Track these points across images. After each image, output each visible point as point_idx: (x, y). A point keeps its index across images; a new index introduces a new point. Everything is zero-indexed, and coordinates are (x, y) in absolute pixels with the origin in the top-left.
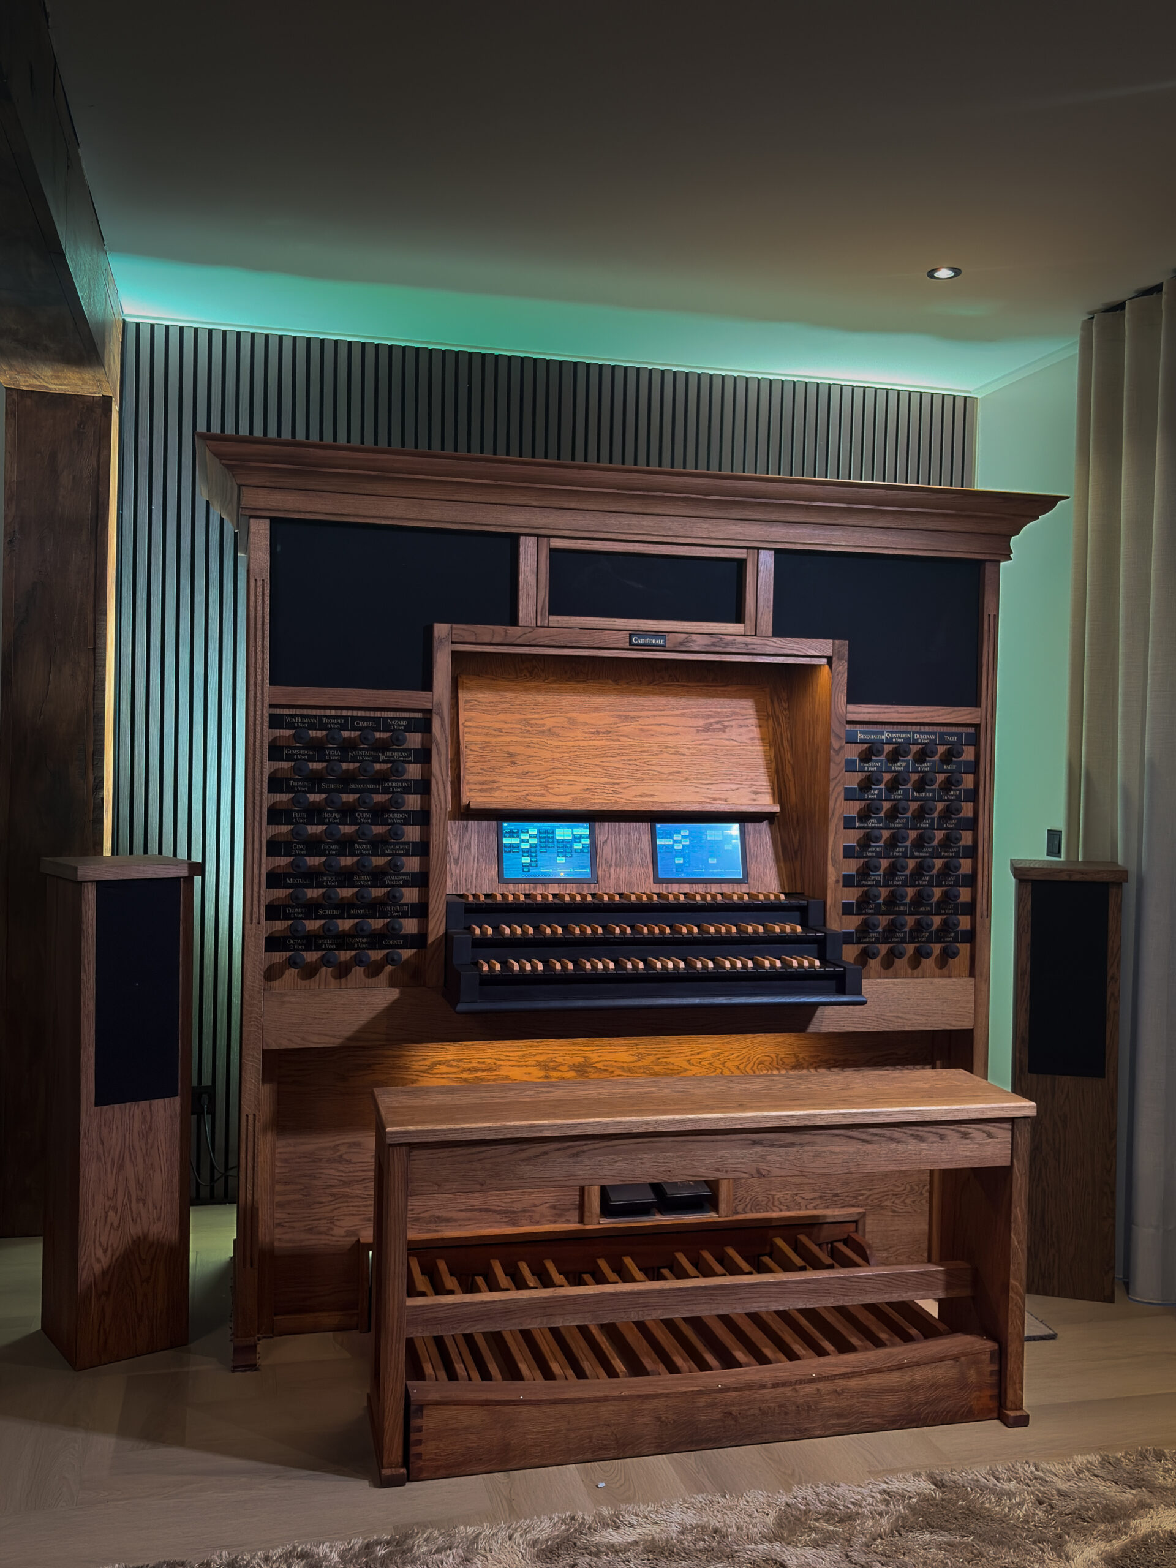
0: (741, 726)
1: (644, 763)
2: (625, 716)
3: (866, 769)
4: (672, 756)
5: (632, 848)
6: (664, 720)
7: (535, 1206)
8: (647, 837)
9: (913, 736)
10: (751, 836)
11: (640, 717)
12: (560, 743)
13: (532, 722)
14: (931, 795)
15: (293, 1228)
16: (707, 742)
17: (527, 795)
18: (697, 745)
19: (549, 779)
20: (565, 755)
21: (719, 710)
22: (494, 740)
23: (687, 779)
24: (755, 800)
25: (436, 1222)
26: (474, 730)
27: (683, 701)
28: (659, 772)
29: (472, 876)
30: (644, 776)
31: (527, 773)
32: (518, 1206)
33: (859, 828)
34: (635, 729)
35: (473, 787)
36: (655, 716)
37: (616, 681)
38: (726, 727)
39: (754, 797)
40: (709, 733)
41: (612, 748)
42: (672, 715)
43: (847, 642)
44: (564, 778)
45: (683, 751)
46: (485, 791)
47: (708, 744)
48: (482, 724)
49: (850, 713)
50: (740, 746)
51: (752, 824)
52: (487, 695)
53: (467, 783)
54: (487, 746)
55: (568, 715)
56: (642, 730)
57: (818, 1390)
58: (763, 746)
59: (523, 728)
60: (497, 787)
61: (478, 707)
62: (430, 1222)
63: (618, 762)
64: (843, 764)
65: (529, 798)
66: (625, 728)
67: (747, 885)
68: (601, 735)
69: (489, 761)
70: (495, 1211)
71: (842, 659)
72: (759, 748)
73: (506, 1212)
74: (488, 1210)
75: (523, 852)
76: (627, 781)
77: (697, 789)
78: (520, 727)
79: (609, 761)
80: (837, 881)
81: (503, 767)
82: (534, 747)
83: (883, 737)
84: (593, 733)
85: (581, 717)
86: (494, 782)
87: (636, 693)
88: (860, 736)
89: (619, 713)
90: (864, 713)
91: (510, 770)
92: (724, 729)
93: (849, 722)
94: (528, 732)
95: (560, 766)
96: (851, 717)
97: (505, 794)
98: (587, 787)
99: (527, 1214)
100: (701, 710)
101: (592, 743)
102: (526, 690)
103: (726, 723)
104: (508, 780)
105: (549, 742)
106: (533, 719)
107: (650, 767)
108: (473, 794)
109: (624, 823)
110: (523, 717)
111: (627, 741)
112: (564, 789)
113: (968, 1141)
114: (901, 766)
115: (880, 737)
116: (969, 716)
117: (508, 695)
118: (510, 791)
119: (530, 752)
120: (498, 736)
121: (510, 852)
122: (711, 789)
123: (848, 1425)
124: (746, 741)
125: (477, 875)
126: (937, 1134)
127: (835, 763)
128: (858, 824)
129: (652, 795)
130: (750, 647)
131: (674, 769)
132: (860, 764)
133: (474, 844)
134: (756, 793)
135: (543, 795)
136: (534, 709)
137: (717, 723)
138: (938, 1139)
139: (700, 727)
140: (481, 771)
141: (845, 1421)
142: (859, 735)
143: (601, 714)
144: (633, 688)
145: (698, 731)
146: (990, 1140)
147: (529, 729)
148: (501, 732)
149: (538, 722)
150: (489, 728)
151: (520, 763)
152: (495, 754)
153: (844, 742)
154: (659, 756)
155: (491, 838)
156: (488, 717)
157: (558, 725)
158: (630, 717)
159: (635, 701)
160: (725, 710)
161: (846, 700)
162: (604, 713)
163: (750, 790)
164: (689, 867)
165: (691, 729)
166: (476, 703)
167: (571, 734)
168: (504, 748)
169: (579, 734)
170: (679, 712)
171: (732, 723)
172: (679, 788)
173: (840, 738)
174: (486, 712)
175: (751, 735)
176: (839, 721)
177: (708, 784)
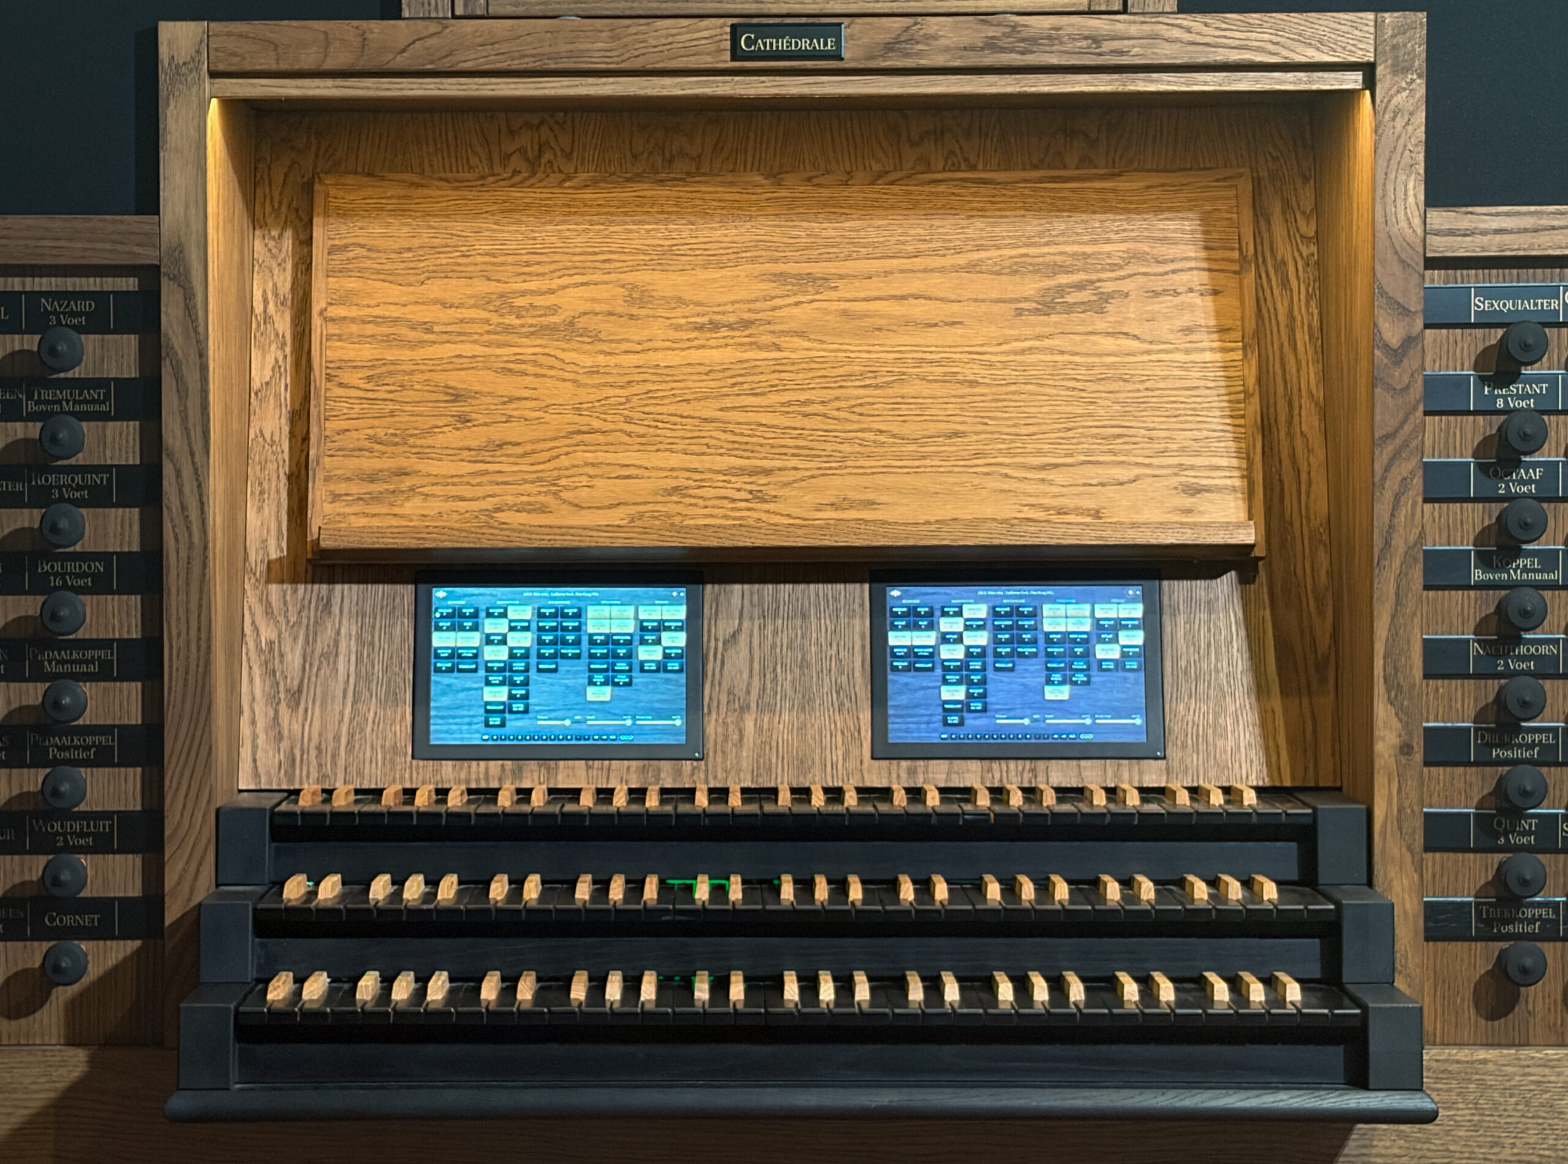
0: (1156, 294)
1: (850, 410)
2: (799, 276)
3: (1500, 404)
4: (938, 390)
5: (812, 657)
6: (915, 285)
8: (861, 625)
10: (1181, 619)
11: (841, 277)
12: (601, 359)
13: (520, 302)
16: (1047, 343)
17: (498, 510)
18: (1016, 353)
19: (565, 461)
20: (612, 392)
21: (1088, 249)
22: (406, 354)
23: (977, 455)
24: (1188, 511)
26: (354, 328)
27: (976, 228)
28: (894, 436)
29: (337, 738)
30: (846, 448)
31: (500, 446)
33: (1480, 586)
34: (826, 312)
35: (341, 488)
36: (887, 273)
37: (776, 177)
38: (1106, 298)
39: (1188, 502)
40: (1054, 318)
41: (752, 370)
42: (942, 270)
43: (1422, 16)
44: (610, 457)
45: (968, 373)
46: (376, 498)
47: (1051, 351)
48: (376, 312)
49: (1437, 233)
50: (1148, 352)
51: (1186, 584)
52: (392, 229)
53: (328, 479)
54: (390, 373)
55: (629, 278)
56: (845, 313)
58: (1224, 350)
59: (495, 319)
60: (412, 489)
61: (368, 264)
63: (770, 409)
64: (1418, 387)
65: (501, 516)
66: (796, 311)
67: (1162, 763)
68: (724, 332)
69: (392, 414)
71: (1406, 70)
72: (1208, 356)
75: (490, 670)
76: (794, 462)
77: (1009, 484)
78: (484, 315)
79: (743, 408)
80: (1406, 749)
81: (429, 432)
82: (524, 373)
83: (1554, 304)
84: (700, 328)
85: (663, 283)
86: (403, 473)
87: (833, 209)
88: (1478, 304)
89: (781, 267)
90: (1484, 233)
91: (452, 438)
92: (1100, 306)
93: (1432, 263)
94: (508, 329)
95: (596, 424)
96: (1441, 247)
97: (434, 507)
98: (674, 483)
100: (1032, 251)
101: (695, 356)
102: (509, 210)
103: (1109, 287)
104: (446, 468)
105: (569, 356)
106: (523, 293)
107: (867, 422)
108: (340, 507)
109: (789, 587)
110: (494, 287)
111: (798, 349)
112: (606, 489)
115: (1543, 303)
117: (458, 227)
118: (447, 499)
119: (508, 386)
120: (422, 343)
121: (450, 670)
122: (1051, 483)
124: (1171, 337)
125: (351, 735)
127: (1389, 387)
128: (1477, 575)
129: (870, 504)
130: (1107, 46)
131: (943, 426)
132: (1479, 392)
133: (347, 647)
134: (1195, 490)
135: (543, 509)
136: (528, 264)
137: (1080, 287)
139: (1026, 299)
140: (367, 444)
142: (1475, 301)
143: (724, 272)
144: (825, 193)
145: (1019, 312)
147: (512, 320)
148: (429, 331)
149: (539, 301)
150: (395, 321)
151: (482, 419)
152: (410, 395)
153: (1419, 323)
154: (897, 390)
155: (397, 631)
156: (394, 292)
157: (598, 308)
158: (812, 278)
159: (828, 229)
160: (1107, 248)
161: (1422, 197)
162: (737, 271)
163: (1174, 481)
164: (984, 710)
165: (997, 308)
166: (359, 251)
167: (635, 332)
168: (436, 377)
169: (657, 330)
170: (961, 260)
171: (1126, 286)
172: (952, 479)
173: (1404, 312)
174: (388, 276)
175: (1185, 320)
176: (1402, 262)
177: (1043, 467)
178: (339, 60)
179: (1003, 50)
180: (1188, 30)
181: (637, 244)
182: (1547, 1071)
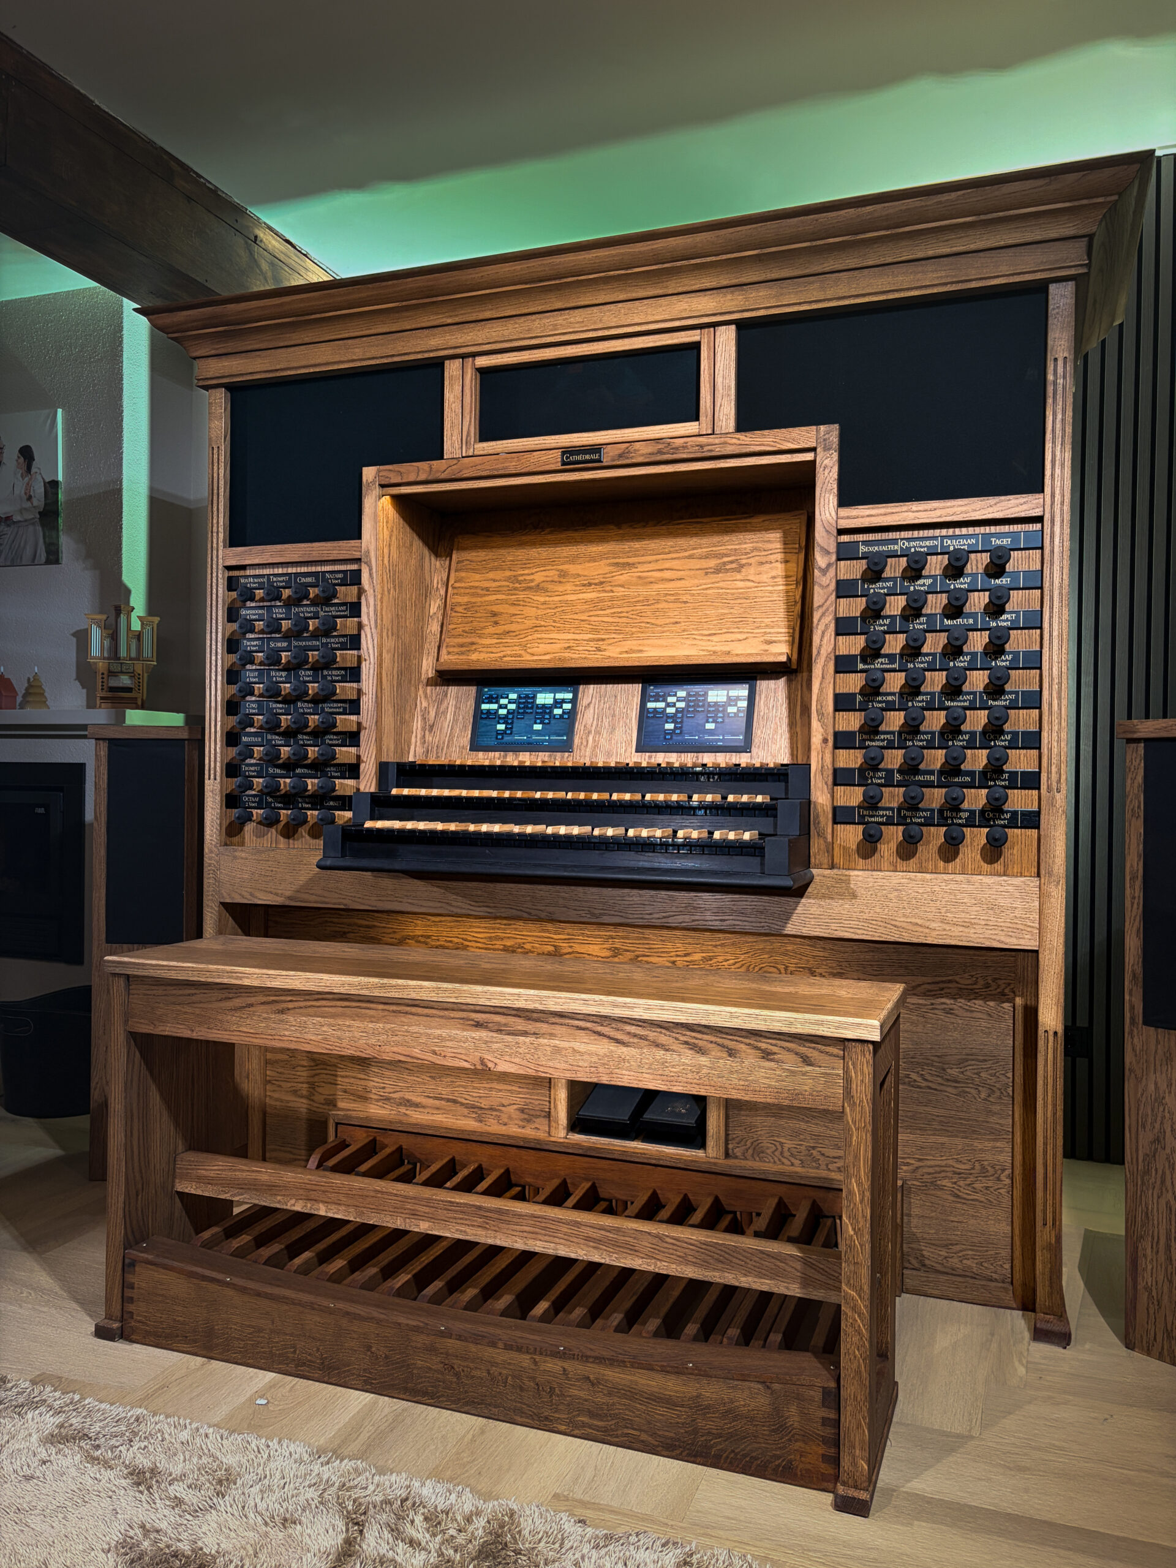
0: (762, 563)
1: (637, 614)
2: (624, 564)
3: (872, 591)
4: (671, 605)
5: (617, 713)
6: (667, 565)
7: (504, 1106)
8: (637, 700)
9: (942, 542)
10: (763, 696)
11: (639, 563)
12: (547, 599)
13: (520, 578)
14: (971, 621)
15: (280, 1086)
16: (717, 585)
17: (504, 656)
18: (703, 589)
19: (530, 638)
20: (549, 611)
21: (737, 547)
22: (479, 599)
23: (684, 631)
24: (766, 651)
25: (405, 1105)
26: (462, 591)
27: (694, 541)
28: (652, 624)
29: (444, 743)
30: (634, 630)
31: (508, 633)
32: (484, 1103)
33: (862, 671)
34: (632, 577)
35: (451, 650)
36: (657, 561)
37: (619, 525)
38: (742, 566)
39: (766, 647)
40: (720, 575)
41: (602, 600)
42: (678, 558)
43: (837, 426)
44: (546, 636)
45: (685, 598)
46: (463, 653)
47: (718, 588)
48: (471, 584)
49: (843, 518)
50: (757, 587)
51: (767, 682)
52: (479, 554)
53: (448, 646)
54: (473, 607)
55: (561, 567)
56: (639, 577)
57: (564, 1370)
58: (786, 585)
59: (511, 585)
60: (475, 649)
61: (469, 567)
62: (401, 1104)
63: (607, 615)
64: (833, 586)
66: (621, 577)
67: (749, 755)
68: (593, 586)
69: (472, 622)
70: (462, 1104)
71: (829, 449)
72: (781, 588)
73: (473, 1107)
74: (455, 1102)
75: (500, 718)
76: (614, 636)
77: (695, 642)
78: (507, 584)
79: (597, 616)
80: (825, 741)
81: (484, 628)
82: (519, 605)
83: (896, 547)
84: (584, 585)
85: (572, 569)
86: (473, 644)
87: (639, 537)
88: (863, 549)
89: (617, 560)
90: (862, 517)
91: (491, 630)
92: (738, 570)
93: (841, 532)
94: (515, 589)
95: (543, 623)
96: (844, 524)
97: (483, 656)
98: (567, 645)
99: (494, 1113)
100: (714, 549)
101: (581, 596)
102: (522, 545)
103: (744, 562)
104: (487, 641)
105: (535, 598)
106: (522, 575)
107: (643, 619)
108: (451, 657)
109: (611, 686)
110: (512, 573)
111: (620, 592)
112: (543, 648)
113: (772, 1064)
114: (924, 585)
115: (891, 547)
116: (1025, 507)
117: (502, 551)
118: (487, 652)
119: (515, 610)
120: (485, 595)
121: (486, 718)
122: (712, 641)
123: (605, 1430)
124: (767, 580)
125: (449, 742)
126: (723, 1046)
127: (821, 586)
128: (861, 666)
129: (641, 651)
131: (671, 620)
132: (863, 586)
133: (451, 709)
134: (769, 642)
135: (520, 656)
136: (525, 564)
137: (732, 562)
138: (725, 1055)
139: (710, 568)
140: (462, 633)
141: (600, 1423)
142: (861, 547)
143: (597, 564)
144: (637, 531)
145: (707, 573)
146: (809, 1068)
147: (517, 585)
148: (488, 591)
149: (528, 578)
150: (476, 587)
151: (503, 623)
152: (479, 615)
153: (834, 557)
154: (657, 606)
155: (469, 703)
156: (477, 577)
157: (548, 579)
158: (628, 564)
159: (637, 545)
160: (745, 546)
161: (836, 503)
162: (600, 563)
163: (762, 639)
164: (681, 733)
165: (698, 572)
166: (468, 562)
167: (561, 588)
168: (488, 607)
169: (569, 587)
170: (686, 554)
171: (752, 561)
172: (673, 640)
173: (828, 553)
174: (474, 570)
175: (774, 573)
176: (827, 531)
177: (710, 635)
178: (422, 477)
179: (664, 453)
180: (739, 439)
181: (565, 554)
182: (885, 881)
